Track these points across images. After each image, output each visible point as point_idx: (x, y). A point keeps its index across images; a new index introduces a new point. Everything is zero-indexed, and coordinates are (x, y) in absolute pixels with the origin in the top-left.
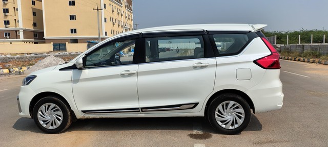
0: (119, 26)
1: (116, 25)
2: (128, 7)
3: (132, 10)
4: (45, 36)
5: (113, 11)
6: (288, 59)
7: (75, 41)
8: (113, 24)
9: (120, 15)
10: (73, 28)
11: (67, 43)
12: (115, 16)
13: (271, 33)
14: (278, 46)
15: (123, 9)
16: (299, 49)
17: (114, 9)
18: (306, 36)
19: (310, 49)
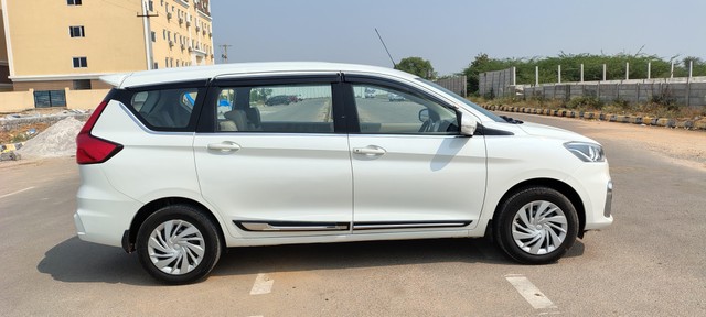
0: (183, 48)
1: (177, 46)
2: (202, 7)
3: (208, 14)
4: (13, 75)
5: (169, 17)
6: (542, 114)
7: (85, 84)
8: (171, 45)
9: (184, 25)
10: (79, 55)
11: (67, 89)
12: (173, 27)
13: (502, 63)
14: (520, 87)
15: (191, 12)
16: (561, 94)
17: (170, 11)
18: (570, 68)
19: (581, 92)
